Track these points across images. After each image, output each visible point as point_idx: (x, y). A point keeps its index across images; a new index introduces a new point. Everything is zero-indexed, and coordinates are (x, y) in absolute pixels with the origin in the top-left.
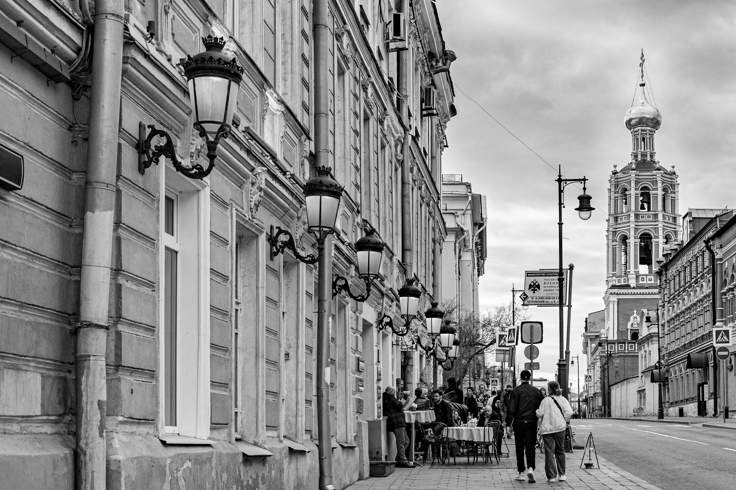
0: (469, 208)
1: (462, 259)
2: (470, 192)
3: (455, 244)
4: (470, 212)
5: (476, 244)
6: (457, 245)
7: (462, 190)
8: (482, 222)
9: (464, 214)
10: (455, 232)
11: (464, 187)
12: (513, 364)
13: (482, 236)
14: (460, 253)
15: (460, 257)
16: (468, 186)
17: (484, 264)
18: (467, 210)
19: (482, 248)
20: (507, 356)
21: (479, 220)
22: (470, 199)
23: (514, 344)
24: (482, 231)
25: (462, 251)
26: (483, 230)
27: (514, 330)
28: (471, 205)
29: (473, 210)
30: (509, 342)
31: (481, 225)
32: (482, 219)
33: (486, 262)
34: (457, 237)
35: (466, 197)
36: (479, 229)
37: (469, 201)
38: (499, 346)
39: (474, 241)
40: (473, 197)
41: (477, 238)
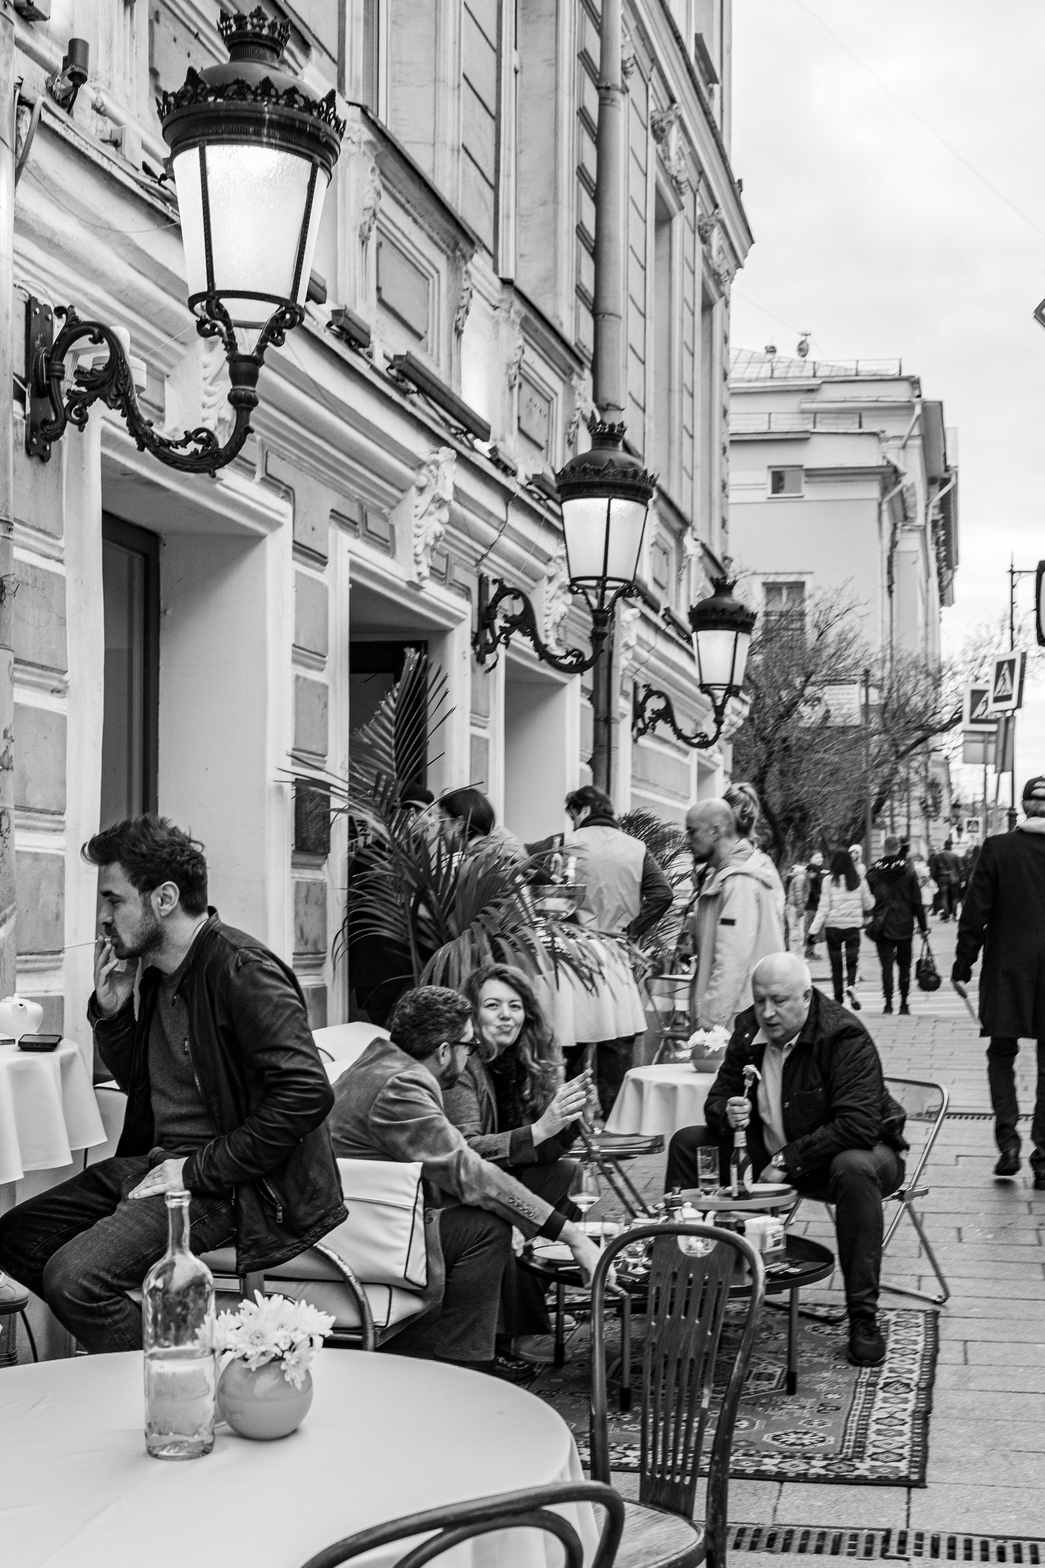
0: (916, 432)
1: (899, 547)
2: (919, 396)
3: (880, 505)
4: (918, 442)
5: (935, 524)
6: (885, 507)
7: (900, 393)
8: (946, 476)
9: (904, 447)
10: (879, 477)
11: (904, 387)
12: (1008, 764)
13: (947, 505)
14: (893, 534)
15: (894, 544)
16: (915, 383)
17: (952, 579)
18: (910, 437)
19: (948, 534)
20: (992, 748)
21: (939, 471)
22: (918, 410)
23: (1013, 703)
24: (948, 494)
25: (898, 531)
26: (949, 492)
27: (1012, 663)
28: (920, 425)
29: (926, 438)
30: (997, 700)
31: (945, 482)
32: (947, 469)
33: (958, 575)
34: (885, 490)
35: (910, 407)
36: (941, 489)
37: (915, 417)
38: (973, 721)
39: (930, 519)
40: (925, 406)
41: (936, 511)
